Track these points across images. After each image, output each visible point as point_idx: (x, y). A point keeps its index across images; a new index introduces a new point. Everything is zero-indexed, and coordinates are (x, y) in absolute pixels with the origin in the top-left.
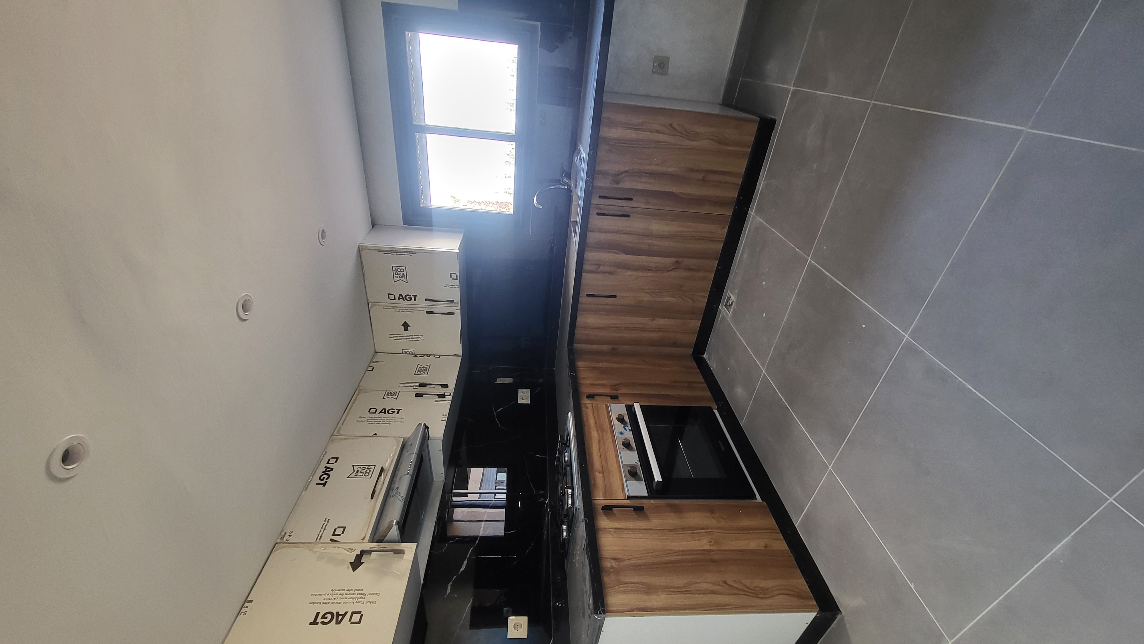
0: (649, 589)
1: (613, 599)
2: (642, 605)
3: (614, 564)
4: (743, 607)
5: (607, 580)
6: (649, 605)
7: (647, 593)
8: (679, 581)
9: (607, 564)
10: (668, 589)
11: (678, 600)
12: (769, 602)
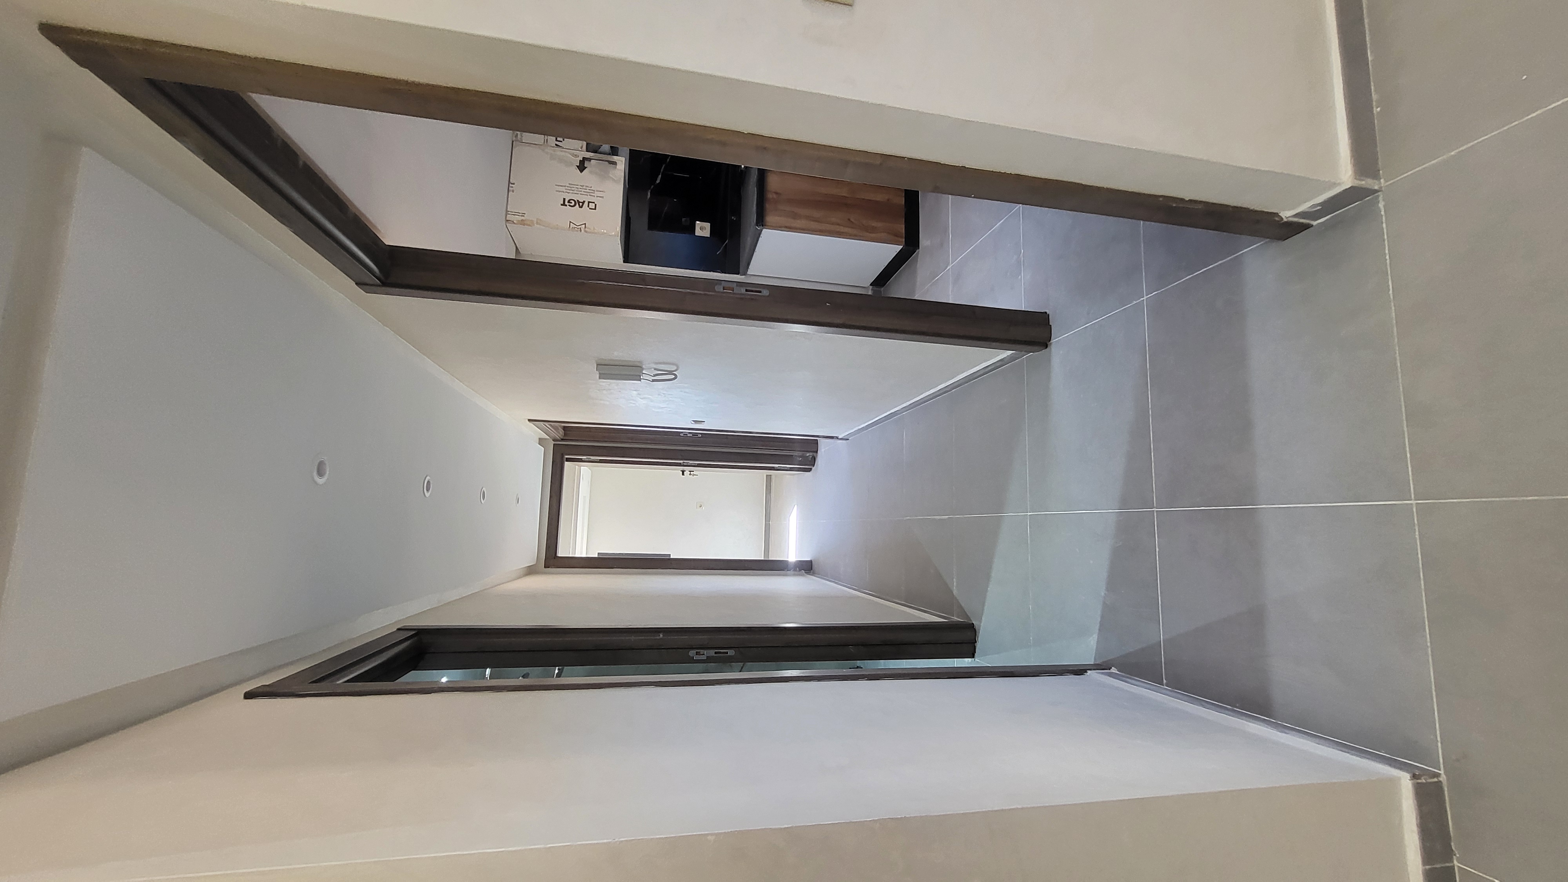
0: (795, 216)
1: (770, 219)
2: (788, 225)
3: (775, 196)
4: (856, 236)
5: (768, 206)
6: (793, 225)
7: (794, 218)
8: (817, 214)
9: (770, 196)
10: (808, 218)
11: (814, 225)
12: (873, 235)
